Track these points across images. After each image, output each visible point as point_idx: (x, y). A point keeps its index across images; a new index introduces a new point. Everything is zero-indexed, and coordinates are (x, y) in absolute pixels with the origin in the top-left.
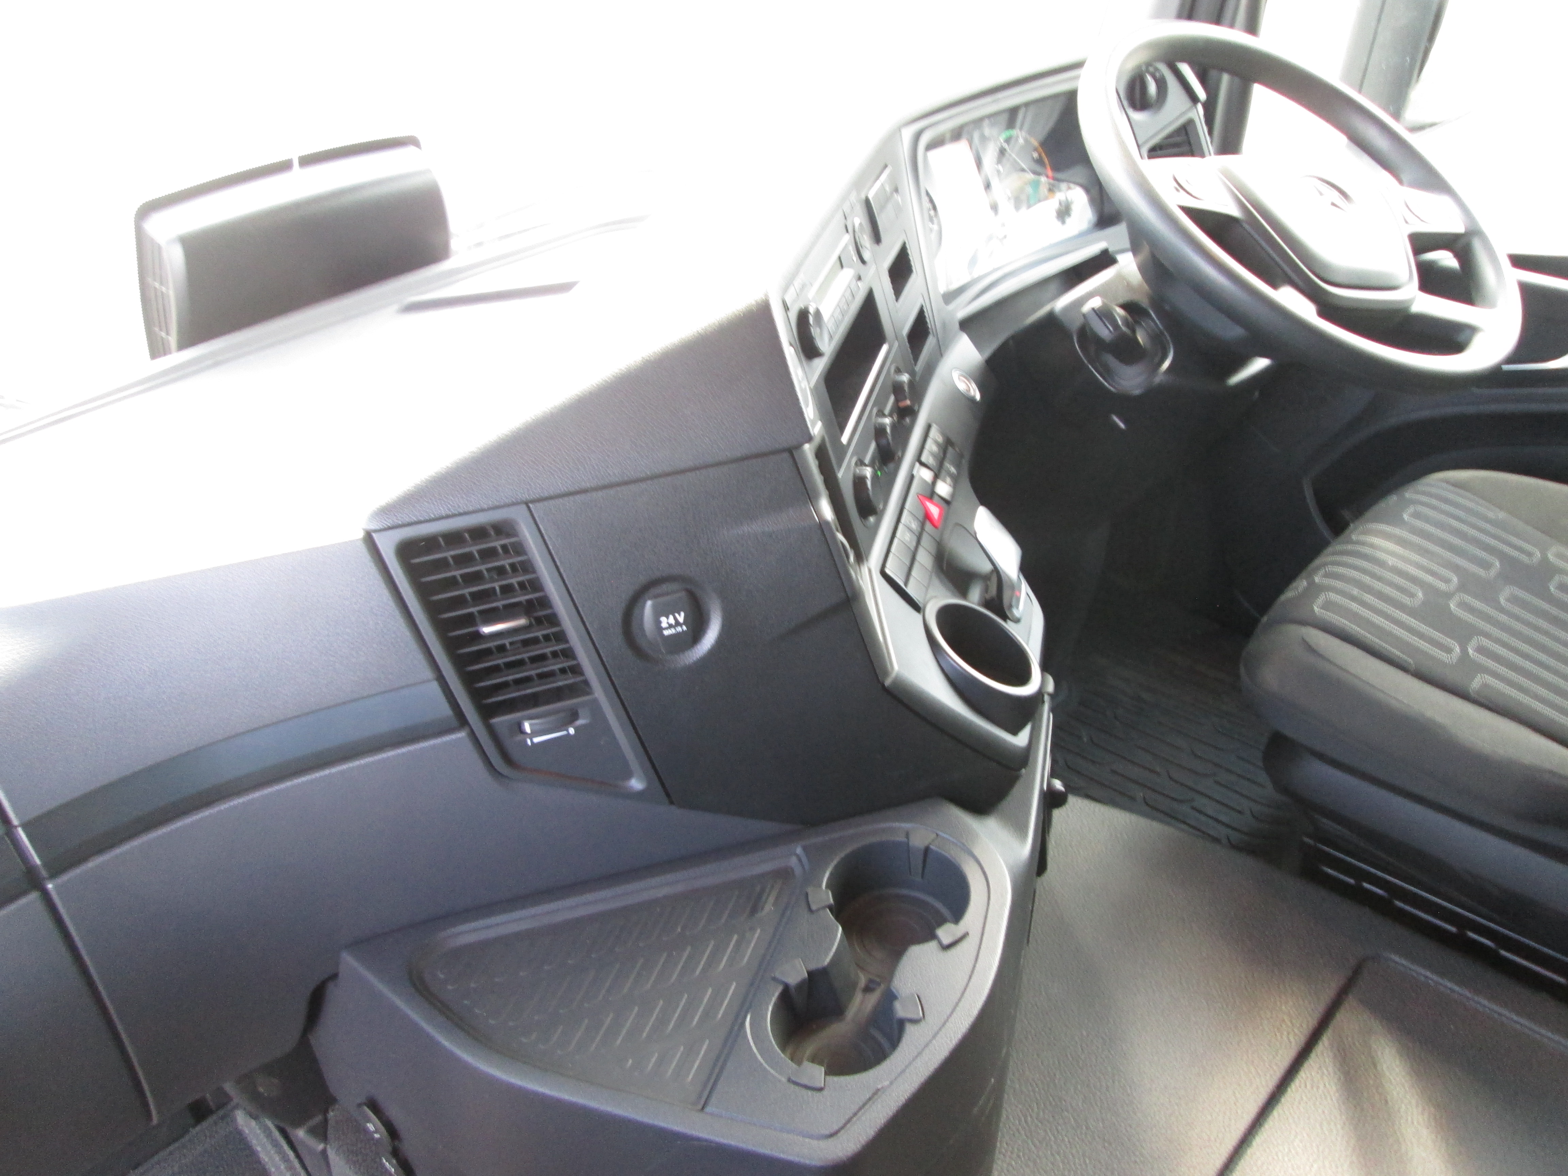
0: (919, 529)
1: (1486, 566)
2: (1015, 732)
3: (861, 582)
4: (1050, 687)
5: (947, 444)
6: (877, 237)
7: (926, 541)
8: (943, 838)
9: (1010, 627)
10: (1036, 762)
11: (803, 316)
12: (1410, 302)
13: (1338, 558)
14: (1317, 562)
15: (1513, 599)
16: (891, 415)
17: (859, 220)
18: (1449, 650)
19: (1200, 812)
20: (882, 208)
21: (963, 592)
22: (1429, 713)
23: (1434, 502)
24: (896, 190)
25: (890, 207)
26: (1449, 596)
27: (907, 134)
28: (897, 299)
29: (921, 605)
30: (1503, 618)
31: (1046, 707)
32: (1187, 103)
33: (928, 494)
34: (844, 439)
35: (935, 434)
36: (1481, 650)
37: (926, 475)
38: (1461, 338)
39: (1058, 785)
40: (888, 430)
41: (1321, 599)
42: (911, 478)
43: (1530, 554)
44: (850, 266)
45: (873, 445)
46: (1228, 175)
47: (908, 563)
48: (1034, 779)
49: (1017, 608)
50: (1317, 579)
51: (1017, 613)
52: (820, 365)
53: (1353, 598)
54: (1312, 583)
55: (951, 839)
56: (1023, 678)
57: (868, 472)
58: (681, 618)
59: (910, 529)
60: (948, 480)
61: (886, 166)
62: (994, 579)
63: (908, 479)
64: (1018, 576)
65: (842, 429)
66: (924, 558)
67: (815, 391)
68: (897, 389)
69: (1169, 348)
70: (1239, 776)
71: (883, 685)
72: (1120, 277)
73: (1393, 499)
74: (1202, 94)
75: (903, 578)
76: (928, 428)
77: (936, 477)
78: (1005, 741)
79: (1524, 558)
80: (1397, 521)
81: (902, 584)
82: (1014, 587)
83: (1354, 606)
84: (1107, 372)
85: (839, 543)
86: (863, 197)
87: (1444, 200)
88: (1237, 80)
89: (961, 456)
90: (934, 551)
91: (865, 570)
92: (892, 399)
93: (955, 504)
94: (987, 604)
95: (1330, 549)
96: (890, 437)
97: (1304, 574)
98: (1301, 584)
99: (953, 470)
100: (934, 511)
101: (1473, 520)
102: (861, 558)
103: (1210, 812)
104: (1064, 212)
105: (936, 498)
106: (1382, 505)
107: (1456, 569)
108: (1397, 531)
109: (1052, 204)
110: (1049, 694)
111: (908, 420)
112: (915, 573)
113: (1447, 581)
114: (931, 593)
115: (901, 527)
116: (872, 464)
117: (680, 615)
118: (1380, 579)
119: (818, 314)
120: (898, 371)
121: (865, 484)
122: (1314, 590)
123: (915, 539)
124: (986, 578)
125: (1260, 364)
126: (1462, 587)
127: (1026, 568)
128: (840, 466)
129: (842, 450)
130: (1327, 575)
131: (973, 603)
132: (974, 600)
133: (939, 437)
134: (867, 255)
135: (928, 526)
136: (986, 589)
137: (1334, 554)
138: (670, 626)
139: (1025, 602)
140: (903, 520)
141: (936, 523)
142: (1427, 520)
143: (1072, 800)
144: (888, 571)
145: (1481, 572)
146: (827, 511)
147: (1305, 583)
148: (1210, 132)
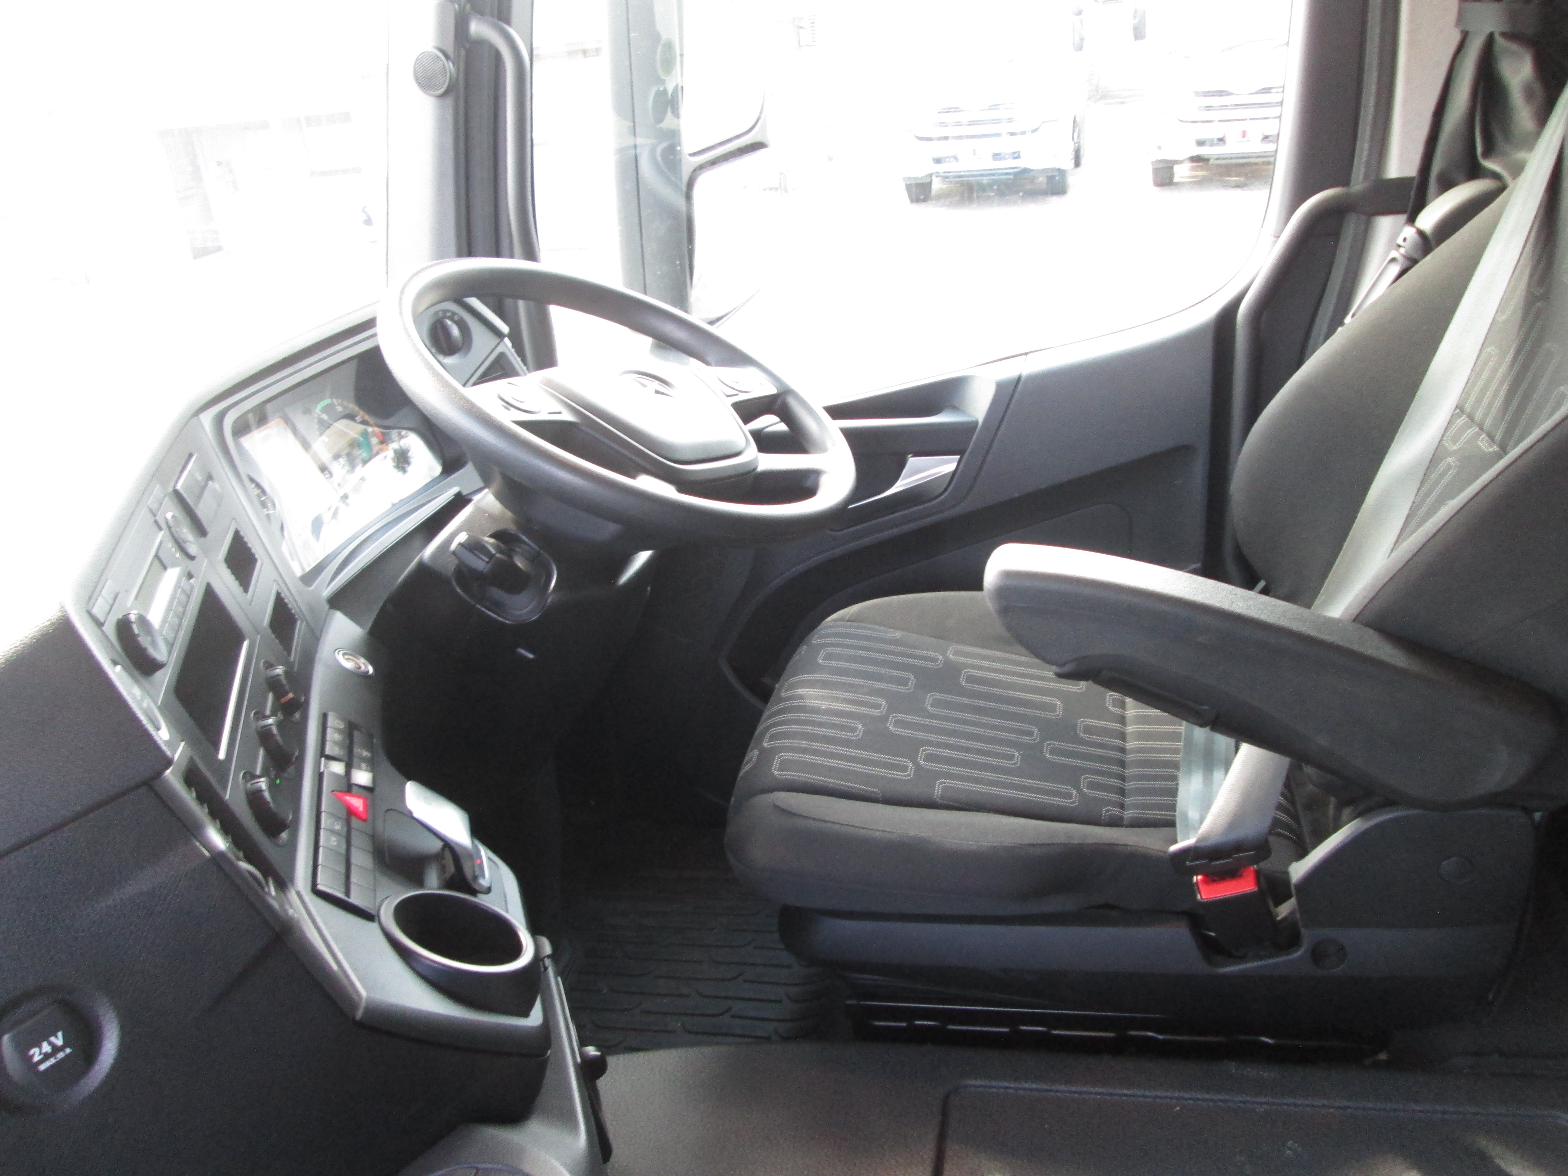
0: (345, 829)
1: (904, 682)
2: (526, 1014)
3: (291, 912)
4: (548, 949)
5: (351, 729)
6: (200, 530)
7: (358, 840)
8: (485, 1169)
9: (483, 900)
10: (559, 1036)
11: (124, 628)
12: (754, 462)
13: (775, 719)
14: (760, 728)
15: (937, 703)
16: (274, 713)
17: (170, 513)
18: (904, 769)
19: (740, 1017)
20: (199, 497)
21: (419, 882)
22: (912, 833)
23: (839, 640)
24: (210, 477)
25: (207, 495)
26: (884, 718)
27: (207, 419)
28: (246, 590)
29: (373, 912)
30: (934, 722)
31: (551, 972)
32: (494, 340)
33: (345, 788)
34: (222, 755)
35: (333, 721)
36: (929, 758)
37: (338, 768)
38: (809, 483)
39: (592, 1051)
40: (275, 730)
41: (776, 763)
42: (320, 776)
43: (934, 660)
44: (174, 565)
45: (261, 752)
46: (550, 384)
47: (343, 870)
48: (564, 1058)
49: (484, 877)
50: (765, 744)
51: (484, 882)
52: (165, 678)
53: (804, 751)
54: (763, 751)
55: (495, 1166)
56: (515, 951)
57: (263, 784)
58: (59, 1041)
59: (333, 832)
60: (364, 765)
61: (190, 456)
62: (448, 855)
63: (317, 778)
64: (473, 842)
65: (216, 745)
66: (361, 859)
67: (164, 708)
68: (274, 685)
69: (551, 565)
70: (765, 965)
71: (354, 1020)
72: (479, 510)
73: (804, 648)
74: (505, 329)
75: (343, 890)
76: (324, 717)
77: (349, 767)
78: (517, 1028)
79: (930, 665)
80: (815, 668)
81: (341, 895)
82: (473, 856)
83: (808, 758)
84: (497, 606)
85: (248, 875)
86: (171, 489)
87: (752, 370)
88: (531, 303)
89: (371, 736)
90: (369, 847)
91: (292, 895)
92: (271, 696)
93: (377, 789)
94: (449, 884)
95: (767, 714)
96: (278, 738)
97: (752, 744)
98: (753, 754)
99: (365, 753)
100: (357, 803)
101: (877, 645)
102: (283, 884)
103: (752, 1014)
104: (402, 460)
105: (354, 789)
106: (796, 657)
107: (879, 693)
108: (818, 676)
109: (387, 456)
110: (548, 957)
111: (297, 715)
112: (354, 878)
113: (878, 706)
114: (380, 897)
115: (322, 833)
116: (265, 773)
117: (56, 1037)
118: (821, 724)
119: (143, 621)
120: (269, 666)
121: (262, 798)
122: (767, 756)
123: (344, 840)
124: (438, 857)
125: (643, 557)
126: (892, 708)
127: (477, 830)
128: (225, 788)
129: (222, 769)
130: (773, 738)
131: (432, 889)
132: (433, 885)
133: (338, 723)
134: (193, 549)
135: (355, 822)
136: (443, 869)
137: (770, 717)
138: (47, 1057)
139: (490, 867)
140: (323, 824)
141: (364, 816)
142: (839, 658)
143: (612, 1061)
144: (321, 887)
145: (901, 689)
146: (218, 840)
147: (756, 752)
148: (524, 361)
